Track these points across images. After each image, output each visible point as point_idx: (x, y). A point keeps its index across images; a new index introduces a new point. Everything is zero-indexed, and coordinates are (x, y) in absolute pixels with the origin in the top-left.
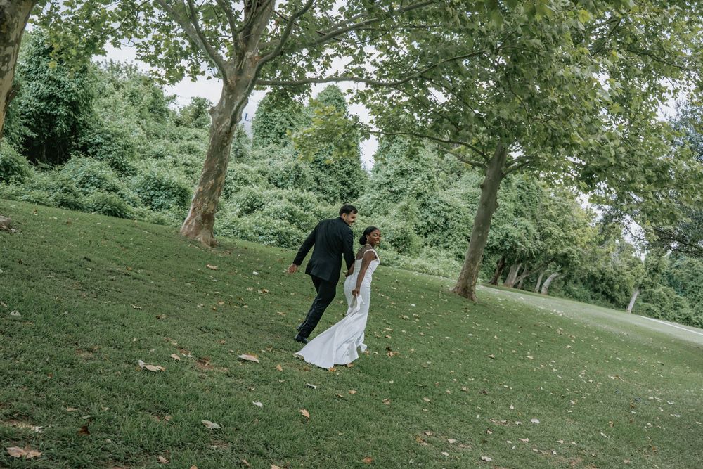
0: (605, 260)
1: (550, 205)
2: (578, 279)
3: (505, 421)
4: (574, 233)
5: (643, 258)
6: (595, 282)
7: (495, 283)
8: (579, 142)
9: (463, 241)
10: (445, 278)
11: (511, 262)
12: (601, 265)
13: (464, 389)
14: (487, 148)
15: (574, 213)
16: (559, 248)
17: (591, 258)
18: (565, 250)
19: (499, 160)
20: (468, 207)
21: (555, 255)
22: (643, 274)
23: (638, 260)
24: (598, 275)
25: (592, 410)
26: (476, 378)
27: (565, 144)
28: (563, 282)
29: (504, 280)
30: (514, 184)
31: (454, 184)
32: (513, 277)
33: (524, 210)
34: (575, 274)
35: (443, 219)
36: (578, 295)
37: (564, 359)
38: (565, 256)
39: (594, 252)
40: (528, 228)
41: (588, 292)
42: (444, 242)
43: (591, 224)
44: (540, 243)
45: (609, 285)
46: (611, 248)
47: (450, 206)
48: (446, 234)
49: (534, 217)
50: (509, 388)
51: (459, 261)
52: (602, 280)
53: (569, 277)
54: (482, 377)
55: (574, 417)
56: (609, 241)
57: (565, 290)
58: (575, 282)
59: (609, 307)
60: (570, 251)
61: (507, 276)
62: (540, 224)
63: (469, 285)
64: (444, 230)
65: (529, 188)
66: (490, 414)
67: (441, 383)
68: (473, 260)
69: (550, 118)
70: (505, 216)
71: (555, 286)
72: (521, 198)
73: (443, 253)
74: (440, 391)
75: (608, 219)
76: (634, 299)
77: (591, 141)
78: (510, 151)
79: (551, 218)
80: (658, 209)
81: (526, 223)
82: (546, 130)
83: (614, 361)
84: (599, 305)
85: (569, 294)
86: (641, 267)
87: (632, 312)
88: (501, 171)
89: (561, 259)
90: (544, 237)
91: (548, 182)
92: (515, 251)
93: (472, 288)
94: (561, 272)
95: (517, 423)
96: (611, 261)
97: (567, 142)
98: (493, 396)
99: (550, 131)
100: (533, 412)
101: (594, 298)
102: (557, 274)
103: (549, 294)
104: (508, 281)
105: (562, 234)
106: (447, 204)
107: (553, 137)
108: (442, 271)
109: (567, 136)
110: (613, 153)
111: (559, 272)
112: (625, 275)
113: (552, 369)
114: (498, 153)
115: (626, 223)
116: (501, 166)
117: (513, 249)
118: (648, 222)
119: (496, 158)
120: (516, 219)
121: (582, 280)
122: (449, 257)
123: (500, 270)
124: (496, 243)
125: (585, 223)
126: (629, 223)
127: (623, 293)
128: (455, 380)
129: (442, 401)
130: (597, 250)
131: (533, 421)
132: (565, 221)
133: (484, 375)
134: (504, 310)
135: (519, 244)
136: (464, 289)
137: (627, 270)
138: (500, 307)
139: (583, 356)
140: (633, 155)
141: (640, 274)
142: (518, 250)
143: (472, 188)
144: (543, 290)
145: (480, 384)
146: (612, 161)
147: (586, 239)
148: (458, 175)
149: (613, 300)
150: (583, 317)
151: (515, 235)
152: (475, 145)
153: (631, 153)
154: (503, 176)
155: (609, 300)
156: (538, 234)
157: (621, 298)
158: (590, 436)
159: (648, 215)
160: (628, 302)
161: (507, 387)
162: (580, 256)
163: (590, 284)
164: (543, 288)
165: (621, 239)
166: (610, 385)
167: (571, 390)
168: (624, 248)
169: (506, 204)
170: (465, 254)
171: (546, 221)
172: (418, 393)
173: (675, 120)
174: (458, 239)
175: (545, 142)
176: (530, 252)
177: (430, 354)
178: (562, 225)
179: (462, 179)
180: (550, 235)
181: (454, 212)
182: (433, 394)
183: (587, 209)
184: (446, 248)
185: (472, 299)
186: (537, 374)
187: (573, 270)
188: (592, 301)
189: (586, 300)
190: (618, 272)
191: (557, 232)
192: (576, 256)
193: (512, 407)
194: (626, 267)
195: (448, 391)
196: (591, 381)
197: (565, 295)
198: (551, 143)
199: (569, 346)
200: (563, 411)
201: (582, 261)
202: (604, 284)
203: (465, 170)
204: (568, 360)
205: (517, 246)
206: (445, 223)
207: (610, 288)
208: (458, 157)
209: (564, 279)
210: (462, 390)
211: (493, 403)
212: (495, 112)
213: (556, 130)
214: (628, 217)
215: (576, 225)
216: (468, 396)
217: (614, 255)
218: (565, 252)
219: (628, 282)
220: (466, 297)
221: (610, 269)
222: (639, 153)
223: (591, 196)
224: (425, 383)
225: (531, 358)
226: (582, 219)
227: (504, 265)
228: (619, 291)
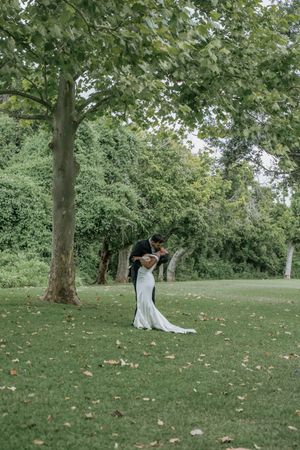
0: (241, 216)
1: (151, 158)
2: (212, 250)
3: (156, 442)
4: (190, 188)
5: (288, 203)
6: (234, 249)
7: (102, 281)
8: (165, 49)
9: (46, 232)
10: (31, 287)
11: (117, 247)
12: (237, 223)
13: (89, 415)
14: (46, 91)
15: (185, 161)
16: (175, 212)
17: (220, 218)
18: (184, 214)
19: (66, 105)
20: (42, 185)
21: (173, 223)
22: (293, 223)
23: (283, 206)
24: (235, 238)
25: (269, 402)
26: (102, 399)
27: (147, 55)
28: (193, 260)
29: (114, 276)
30: (95, 140)
31: (13, 158)
32: (125, 268)
33: (117, 171)
34: (205, 244)
35: (10, 209)
36: (216, 272)
37: (217, 349)
38: (186, 221)
39: (223, 209)
40: (129, 195)
41: (228, 265)
42: (19, 240)
43: (210, 173)
44: (149, 211)
45: (254, 249)
46: (243, 198)
47: (15, 189)
48: (18, 228)
49: (132, 179)
50: (150, 400)
51: (46, 261)
52: (243, 244)
53: (199, 250)
54: (110, 396)
55: (247, 416)
56: (240, 190)
57: (198, 269)
58: (209, 256)
59: (260, 278)
60: (191, 214)
61: (116, 268)
62: (143, 186)
63: (65, 285)
64: (15, 223)
65: (117, 141)
66: (132, 438)
67: (55, 416)
68: (62, 250)
69: (120, 24)
70: (94, 185)
71: (183, 267)
72: (109, 157)
73: (22, 255)
74: (54, 426)
75: (229, 158)
76: (290, 259)
77: (181, 45)
78: (79, 91)
79: (155, 175)
80: (289, 126)
81: (124, 188)
82: (117, 41)
83: (282, 337)
84: (248, 278)
85: (203, 273)
86: (288, 214)
87: (292, 277)
88: (71, 119)
89: (182, 229)
90: (152, 202)
91: (139, 123)
92: (119, 230)
93: (72, 288)
94: (186, 245)
95: (172, 441)
96: (249, 216)
97: (149, 52)
98: (130, 415)
99: (123, 42)
100: (191, 422)
101: (239, 270)
102: (182, 250)
103: (178, 280)
104: (119, 275)
105: (175, 193)
106: (10, 187)
107: (128, 50)
108: (25, 279)
109: (146, 44)
110: (215, 59)
111: (183, 247)
112: (271, 230)
113: (203, 364)
114: (62, 95)
115: (254, 157)
116: (71, 111)
117: (115, 229)
118: (279, 146)
119: (61, 103)
120: (109, 186)
121: (216, 250)
122: (29, 258)
123: (105, 261)
124: (90, 225)
125: (203, 172)
126: (258, 155)
127: (274, 254)
128: (74, 408)
129: (60, 438)
130: (226, 205)
131: (193, 433)
132: (174, 174)
133: (112, 392)
134: (121, 308)
135: (122, 219)
136: (60, 292)
137: (272, 223)
138: (115, 305)
139: (241, 340)
140: (241, 56)
141: (289, 224)
142: (123, 227)
143: (40, 158)
144: (169, 277)
145: (109, 405)
146: (217, 69)
147: (209, 193)
148: (17, 145)
149: (263, 268)
150: (229, 294)
151: (114, 208)
152: (29, 90)
153: (238, 54)
154: (76, 125)
155: (259, 269)
156: (143, 201)
157: (273, 262)
158: (275, 434)
159: (278, 136)
160: (284, 265)
161: (148, 399)
162: (205, 218)
163: (228, 254)
164: (168, 274)
165: (254, 184)
166: (285, 367)
167: (235, 384)
168: (261, 195)
169: (91, 169)
170: (50, 249)
171: (150, 180)
172: (24, 437)
173: (287, 5)
174: (38, 232)
175: (120, 59)
176: (139, 226)
177: (30, 384)
178: (172, 180)
179: (24, 148)
180: (160, 197)
181: (23, 197)
182: (46, 433)
183: (200, 153)
184: (23, 247)
185: (75, 304)
186: (185, 374)
187: (202, 239)
188: (237, 275)
189: (229, 277)
190: (261, 228)
191: (167, 191)
192: (201, 218)
193: (161, 423)
194: (269, 219)
195: (67, 424)
196: (258, 367)
197: (199, 276)
198: (127, 58)
199: (219, 332)
200: (231, 412)
201: (210, 224)
202: (246, 249)
203: (25, 135)
204: (222, 349)
205: (119, 222)
206: (14, 214)
207: (256, 253)
208: (10, 112)
209: (193, 255)
210: (87, 419)
211: (132, 423)
212: (43, 32)
213: (131, 39)
214: (255, 148)
215: (191, 178)
216: (97, 425)
217: (250, 207)
218: (185, 216)
219: (277, 238)
220: (66, 302)
221: (249, 227)
222: (249, 51)
223: (201, 129)
224: (32, 421)
225: (172, 357)
226: (196, 168)
227: (108, 254)
228: (268, 254)
